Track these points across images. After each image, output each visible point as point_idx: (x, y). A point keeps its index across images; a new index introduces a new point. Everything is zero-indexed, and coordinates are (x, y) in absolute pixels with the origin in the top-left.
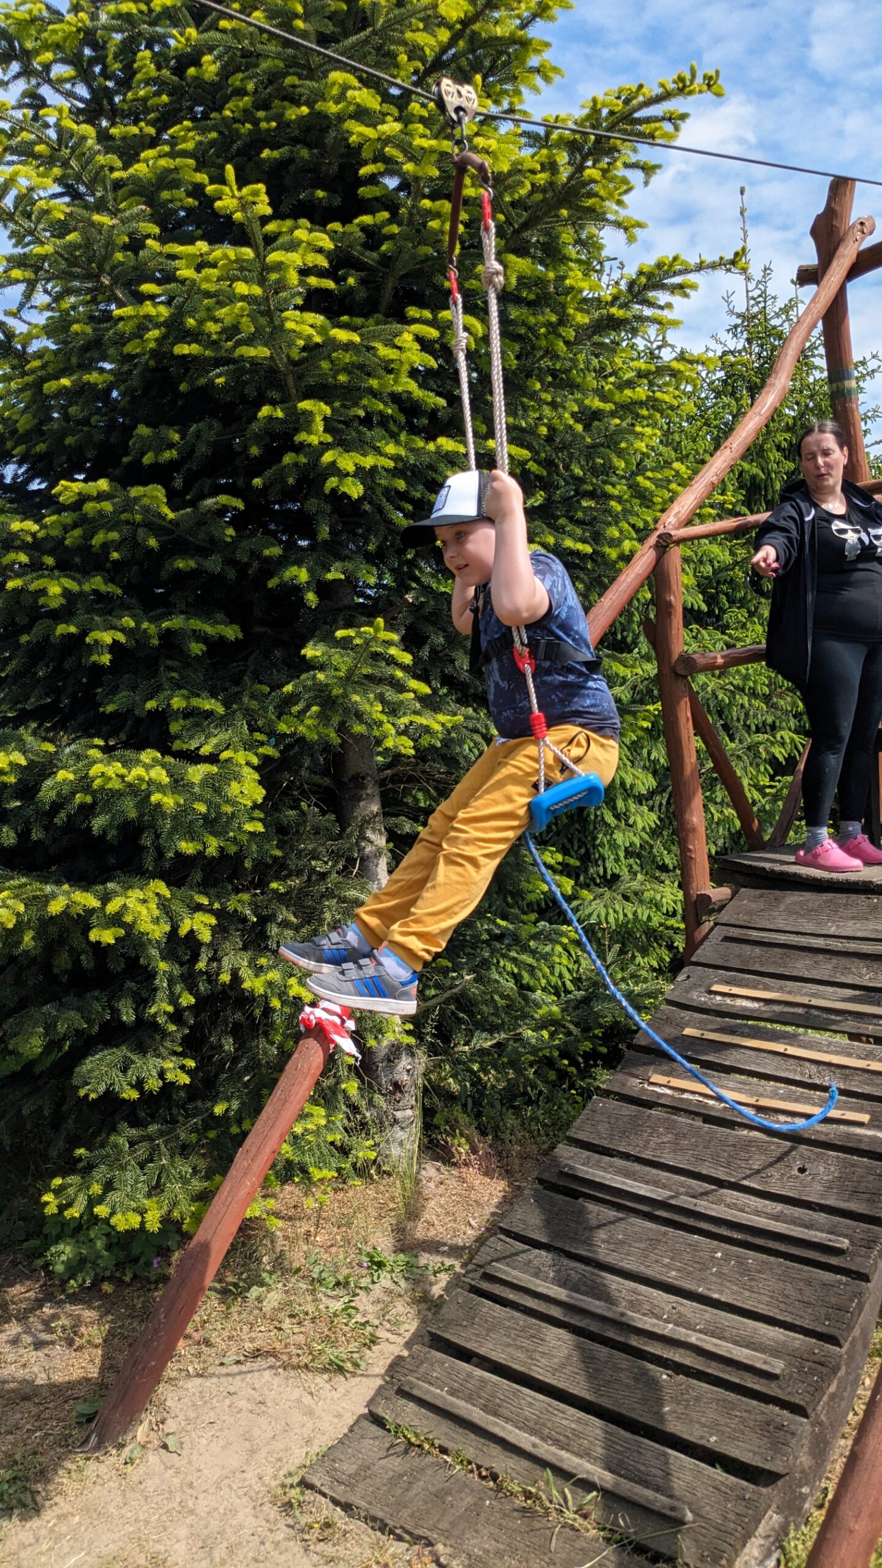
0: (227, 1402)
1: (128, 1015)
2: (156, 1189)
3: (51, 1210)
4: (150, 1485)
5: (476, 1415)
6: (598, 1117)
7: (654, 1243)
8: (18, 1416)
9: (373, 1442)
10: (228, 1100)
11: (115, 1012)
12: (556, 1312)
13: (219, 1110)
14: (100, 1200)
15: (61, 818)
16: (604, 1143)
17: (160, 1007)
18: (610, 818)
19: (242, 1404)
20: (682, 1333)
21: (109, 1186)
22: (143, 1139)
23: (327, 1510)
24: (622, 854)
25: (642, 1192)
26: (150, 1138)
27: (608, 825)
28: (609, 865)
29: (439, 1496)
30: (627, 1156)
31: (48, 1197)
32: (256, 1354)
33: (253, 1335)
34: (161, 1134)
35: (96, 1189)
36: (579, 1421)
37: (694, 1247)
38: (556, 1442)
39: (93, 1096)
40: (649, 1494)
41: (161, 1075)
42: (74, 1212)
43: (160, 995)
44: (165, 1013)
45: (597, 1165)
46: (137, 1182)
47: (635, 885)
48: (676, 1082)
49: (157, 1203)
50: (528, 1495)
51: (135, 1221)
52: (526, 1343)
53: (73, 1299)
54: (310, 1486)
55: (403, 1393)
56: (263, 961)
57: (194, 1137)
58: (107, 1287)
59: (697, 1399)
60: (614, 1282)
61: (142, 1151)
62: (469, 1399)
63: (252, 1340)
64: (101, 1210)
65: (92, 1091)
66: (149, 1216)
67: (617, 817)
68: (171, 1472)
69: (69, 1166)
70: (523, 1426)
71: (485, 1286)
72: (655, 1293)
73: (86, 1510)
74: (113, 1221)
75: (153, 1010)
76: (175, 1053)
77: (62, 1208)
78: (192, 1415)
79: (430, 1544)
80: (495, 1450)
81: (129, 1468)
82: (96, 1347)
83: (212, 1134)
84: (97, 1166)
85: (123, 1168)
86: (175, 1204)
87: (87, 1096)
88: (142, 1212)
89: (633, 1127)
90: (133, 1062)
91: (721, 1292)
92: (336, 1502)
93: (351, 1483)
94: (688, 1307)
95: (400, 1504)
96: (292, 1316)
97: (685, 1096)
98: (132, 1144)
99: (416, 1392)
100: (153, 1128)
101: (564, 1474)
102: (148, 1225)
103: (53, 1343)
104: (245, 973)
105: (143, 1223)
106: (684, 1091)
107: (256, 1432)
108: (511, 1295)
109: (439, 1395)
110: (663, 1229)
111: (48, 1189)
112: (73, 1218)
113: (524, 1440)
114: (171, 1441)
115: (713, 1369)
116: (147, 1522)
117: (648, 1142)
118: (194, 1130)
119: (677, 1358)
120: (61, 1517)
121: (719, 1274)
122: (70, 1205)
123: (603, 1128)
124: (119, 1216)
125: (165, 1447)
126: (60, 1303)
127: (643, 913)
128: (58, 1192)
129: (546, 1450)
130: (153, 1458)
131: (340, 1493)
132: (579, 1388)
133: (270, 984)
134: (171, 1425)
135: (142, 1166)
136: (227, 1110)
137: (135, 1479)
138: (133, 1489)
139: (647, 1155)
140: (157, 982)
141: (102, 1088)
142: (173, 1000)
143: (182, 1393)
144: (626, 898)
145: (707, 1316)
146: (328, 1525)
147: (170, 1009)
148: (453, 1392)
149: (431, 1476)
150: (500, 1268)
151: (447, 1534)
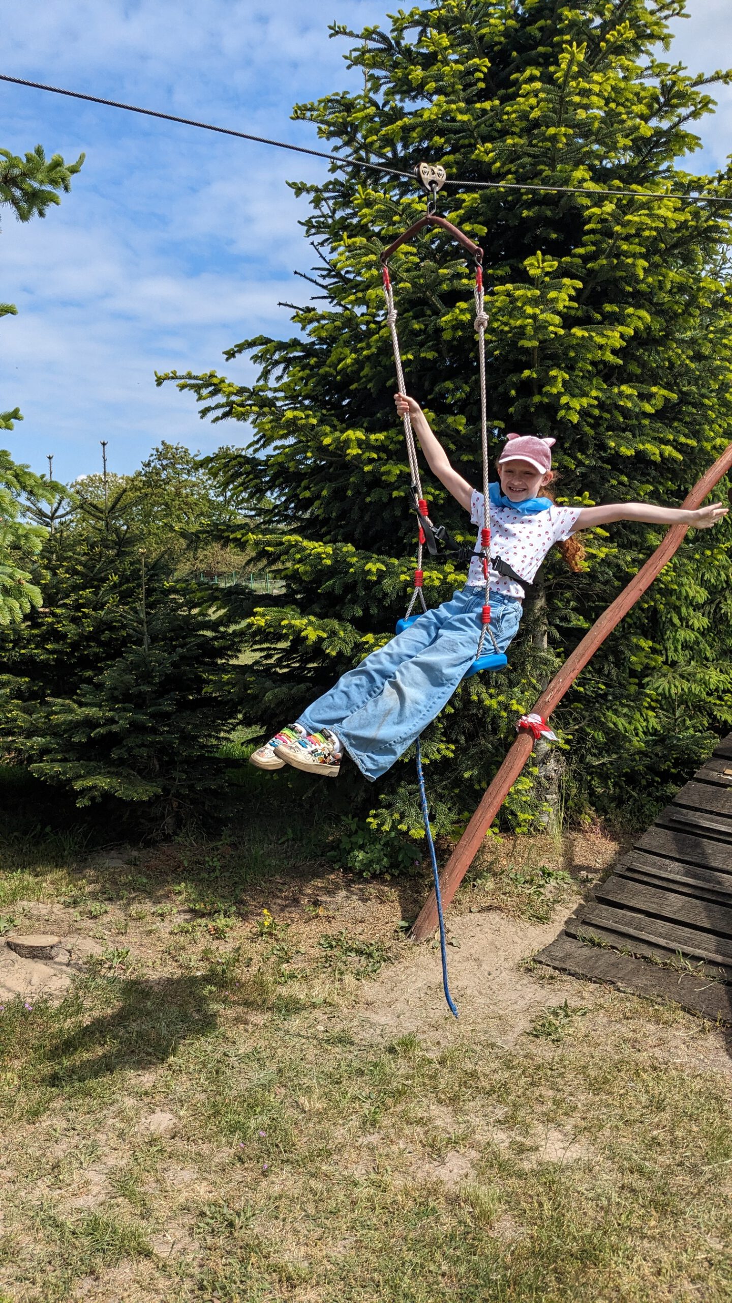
0: (478, 928)
3: (373, 826)
5: (632, 931)
6: (691, 792)
9: (570, 946)
10: (472, 770)
12: (671, 886)
14: (400, 822)
15: (386, 603)
16: (697, 805)
18: (676, 621)
19: (487, 930)
21: (403, 816)
22: (417, 791)
23: (550, 971)
24: (680, 647)
27: (674, 625)
28: (670, 654)
29: (615, 965)
30: (711, 812)
31: (370, 820)
32: (489, 908)
33: (484, 900)
35: (397, 816)
36: (691, 933)
38: (680, 943)
41: (439, 751)
42: (386, 828)
45: (693, 816)
46: (418, 814)
47: (690, 669)
49: (433, 825)
50: (665, 964)
51: (422, 833)
52: (656, 900)
54: (540, 962)
55: (585, 923)
56: (492, 691)
57: (446, 792)
62: (626, 925)
64: (403, 827)
67: (681, 619)
69: (377, 805)
70: (660, 935)
71: (629, 874)
73: (417, 966)
74: (410, 833)
77: (379, 825)
78: (461, 932)
79: (613, 983)
80: (645, 946)
81: (435, 950)
82: (395, 901)
84: (394, 804)
85: (409, 806)
89: (715, 797)
92: (555, 968)
93: (563, 960)
95: (593, 968)
96: (504, 894)
99: (593, 922)
101: (685, 955)
104: (484, 696)
105: (426, 836)
108: (646, 879)
109: (610, 924)
111: (369, 815)
112: (386, 831)
113: (662, 942)
114: (453, 941)
117: (724, 805)
118: (445, 787)
120: (406, 968)
123: (696, 798)
124: (412, 831)
125: (451, 944)
127: (696, 689)
128: (375, 816)
129: (673, 945)
131: (557, 964)
133: (499, 703)
136: (471, 776)
139: (724, 811)
143: (452, 923)
144: (682, 676)
146: (552, 978)
148: (616, 922)
149: (608, 958)
150: (638, 866)
151: (622, 979)
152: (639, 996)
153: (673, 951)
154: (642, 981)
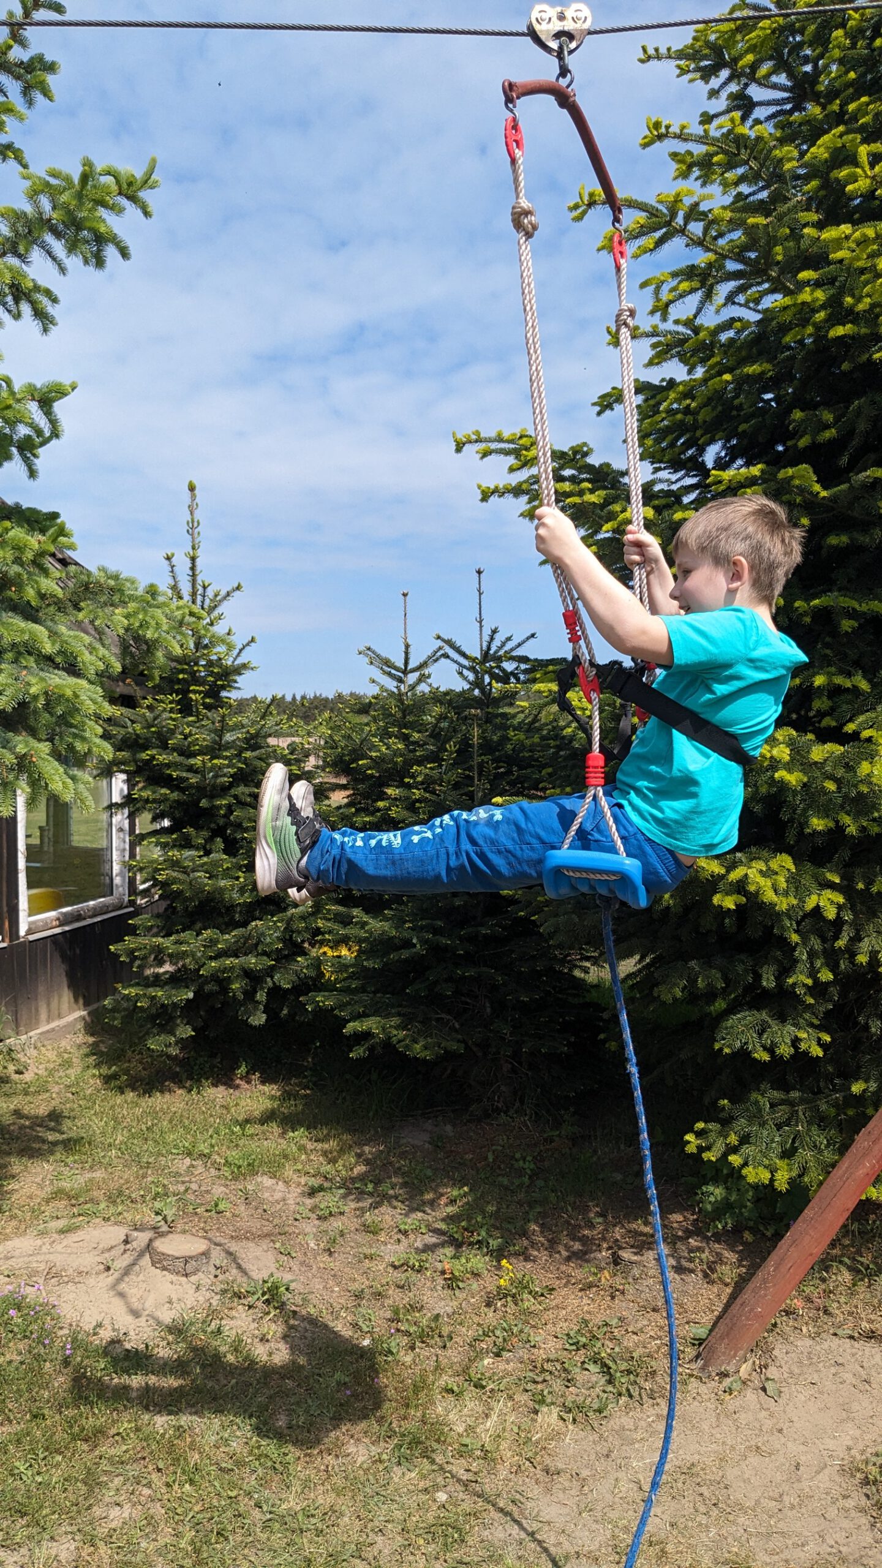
0: (833, 1370)
1: (768, 981)
2: (788, 1154)
3: (691, 1149)
4: (743, 1418)
8: (646, 1323)
10: (866, 1081)
11: (758, 977)
13: (857, 1088)
14: (734, 1150)
17: (800, 978)
19: (848, 1377)
21: (745, 1140)
22: (783, 1102)
26: (791, 1104)
31: (690, 1137)
32: (872, 1335)
33: (873, 1317)
34: (802, 1101)
35: (733, 1139)
39: (727, 1050)
41: (796, 1041)
42: (710, 1156)
43: (800, 967)
44: (805, 985)
46: (772, 1141)
49: (788, 1165)
51: (765, 1176)
53: (718, 1238)
57: (833, 1111)
58: (748, 1236)
61: (782, 1112)
63: (870, 1321)
65: (726, 1045)
66: (779, 1175)
68: (764, 1413)
74: (744, 1172)
75: (790, 981)
76: (812, 1025)
77: (701, 1149)
78: (796, 1371)
81: (727, 1397)
82: (727, 1285)
83: (851, 1112)
84: (736, 1119)
85: (763, 1125)
86: (804, 1171)
87: (721, 1049)
88: (773, 1171)
90: (770, 1027)
98: (772, 1106)
100: (795, 1094)
102: (776, 1184)
103: (692, 1271)
105: (772, 1180)
107: (855, 1406)
111: (691, 1130)
112: (710, 1161)
114: (769, 1386)
116: (733, 1448)
118: (836, 1105)
122: (708, 1148)
124: (750, 1168)
125: (764, 1389)
126: (707, 1239)
128: (699, 1134)
130: (751, 1396)
134: (772, 1372)
135: (779, 1127)
136: (864, 1091)
137: (731, 1408)
138: (727, 1416)
140: (797, 953)
141: (738, 1044)
142: (813, 973)
143: (790, 1348)
147: (809, 982)
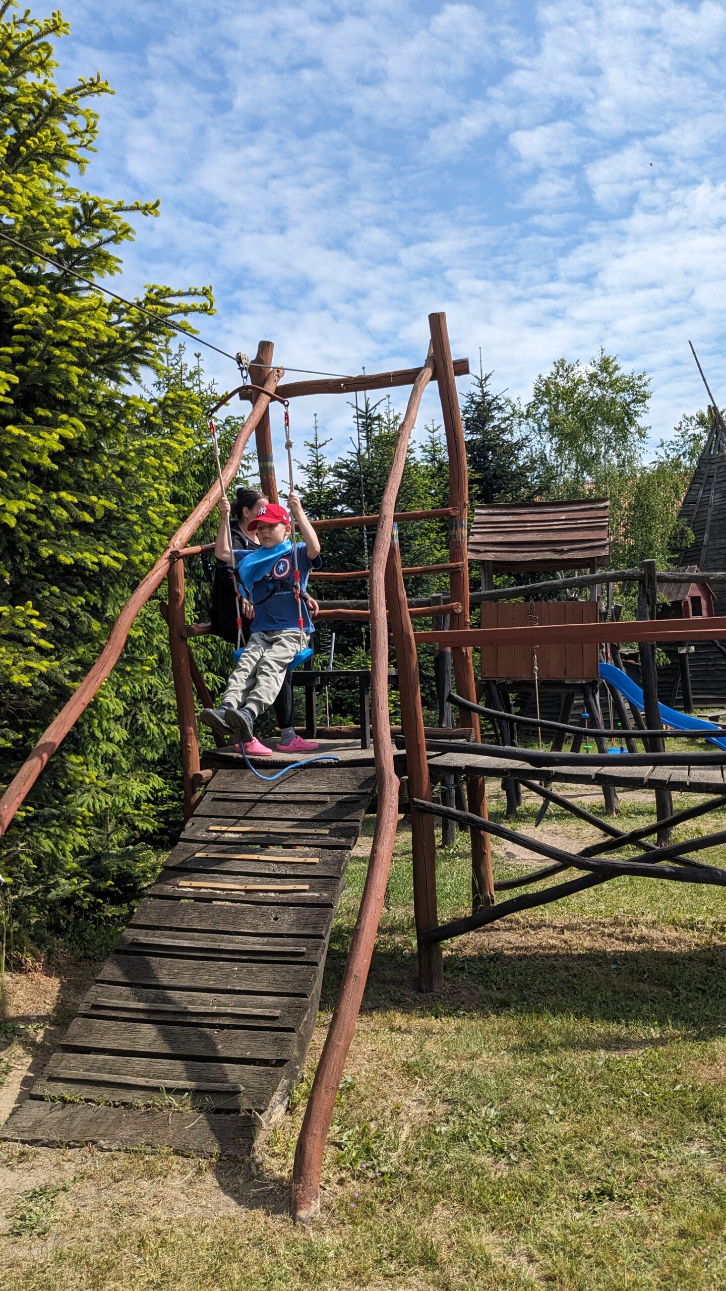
5: (107, 1077)
6: (148, 910)
7: (197, 970)
9: (36, 1110)
12: (142, 1016)
16: (156, 924)
18: (98, 734)
20: (223, 1009)
23: (19, 1147)
25: (186, 945)
27: (96, 738)
29: (93, 1121)
30: (172, 929)
36: (170, 1065)
37: (221, 968)
38: (159, 1078)
40: (218, 1084)
45: (154, 936)
47: (111, 782)
48: (195, 884)
50: (148, 1106)
52: (128, 1035)
54: (3, 1139)
55: (51, 1080)
59: (236, 1038)
60: (175, 995)
62: (99, 1070)
67: (103, 732)
70: (138, 1075)
71: (94, 1012)
72: (203, 994)
79: (94, 1143)
80: (122, 1091)
89: (173, 911)
91: (241, 986)
92: (24, 1142)
93: (32, 1130)
94: (223, 997)
95: (69, 1131)
97: (202, 890)
99: (62, 1076)
101: (169, 1090)
106: (200, 888)
108: (113, 1014)
109: (81, 1074)
110: (201, 962)
113: (140, 1081)
115: (242, 1022)
117: (183, 919)
119: (221, 1022)
121: (238, 978)
123: (153, 916)
127: (120, 801)
129: (153, 1082)
131: (26, 1136)
132: (166, 1050)
139: (184, 926)
145: (235, 999)
146: (22, 1154)
148: (88, 1070)
149: (85, 1113)
150: (103, 1001)
151: (104, 1135)
152: (126, 1151)
153: (156, 1089)
154: (126, 1132)
